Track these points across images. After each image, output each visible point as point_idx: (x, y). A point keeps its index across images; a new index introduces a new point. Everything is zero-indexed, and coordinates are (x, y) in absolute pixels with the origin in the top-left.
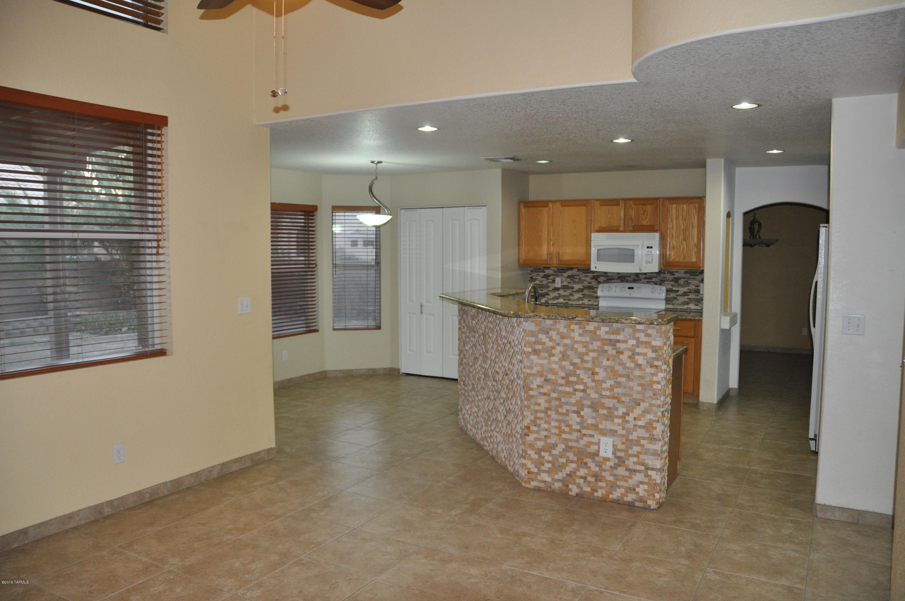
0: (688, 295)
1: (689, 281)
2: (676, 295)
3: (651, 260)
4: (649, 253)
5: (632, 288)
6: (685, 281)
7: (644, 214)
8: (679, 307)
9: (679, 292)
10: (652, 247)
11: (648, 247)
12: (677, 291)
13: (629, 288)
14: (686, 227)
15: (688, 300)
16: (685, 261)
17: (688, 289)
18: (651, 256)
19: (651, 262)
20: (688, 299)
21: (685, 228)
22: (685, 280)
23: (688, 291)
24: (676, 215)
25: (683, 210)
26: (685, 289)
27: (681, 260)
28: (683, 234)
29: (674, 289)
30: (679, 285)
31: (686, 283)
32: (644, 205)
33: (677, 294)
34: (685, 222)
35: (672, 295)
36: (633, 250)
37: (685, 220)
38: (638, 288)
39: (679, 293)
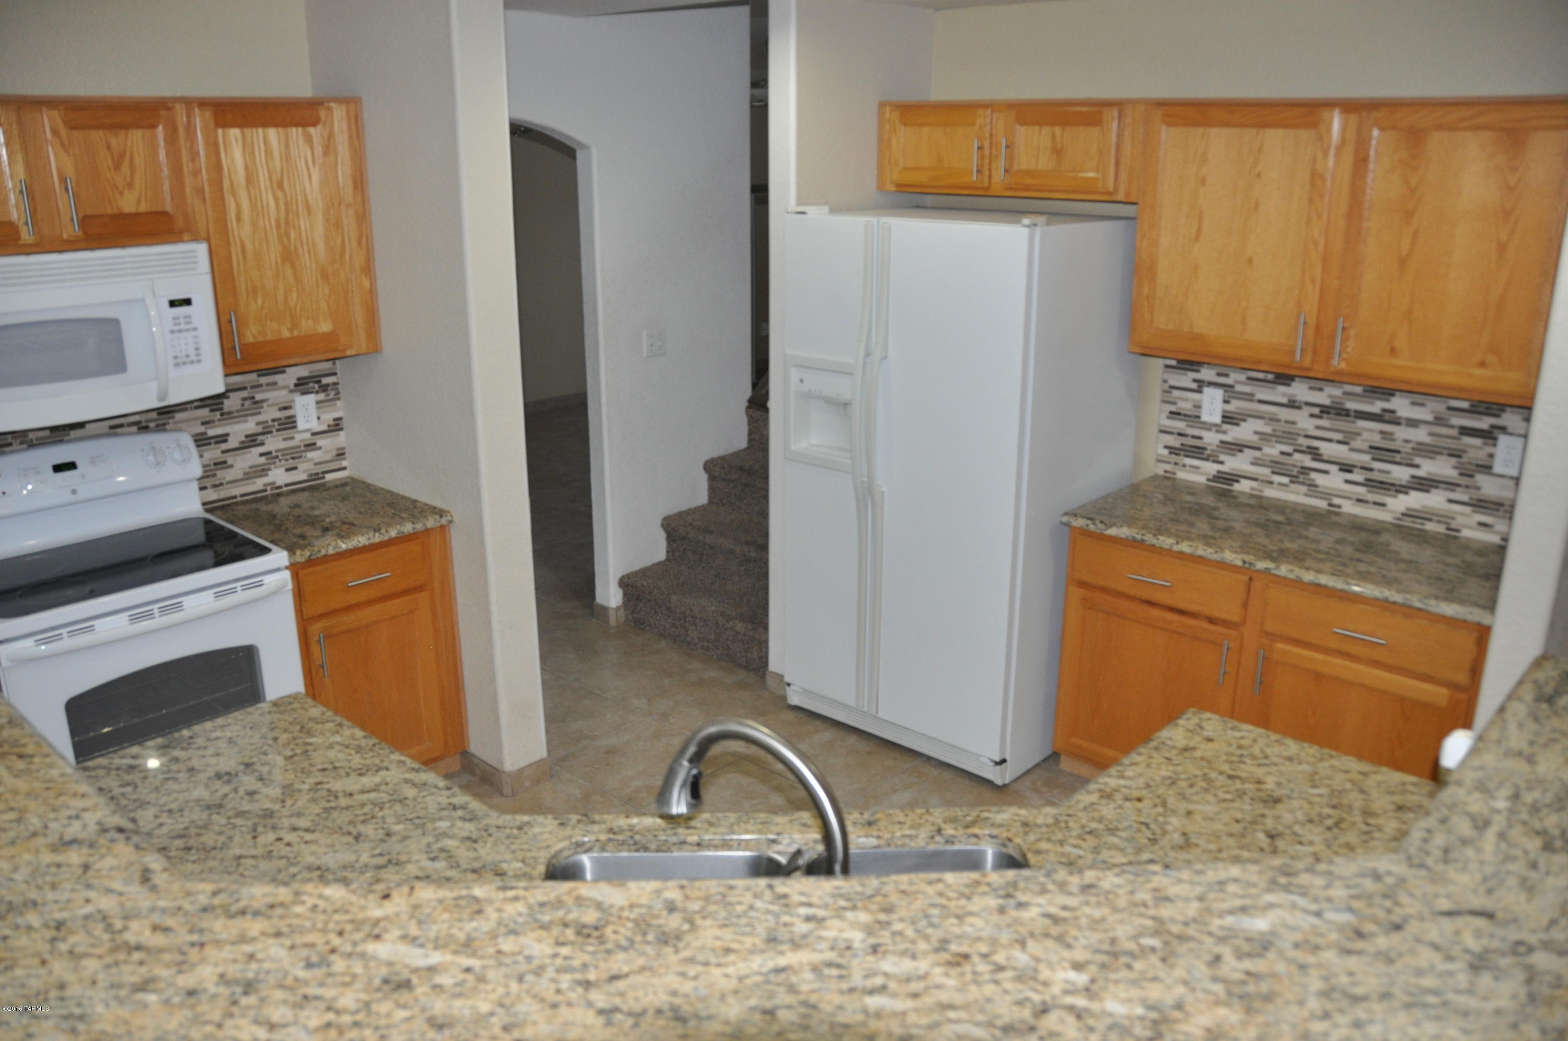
0: (262, 444)
1: (258, 397)
2: (224, 452)
3: (192, 352)
4: (183, 327)
5: (71, 466)
6: (244, 399)
7: (117, 167)
8: (237, 491)
9: (230, 438)
10: (187, 302)
11: (173, 304)
12: (223, 438)
13: (58, 468)
14: (287, 212)
15: (263, 460)
16: (296, 333)
17: (258, 424)
18: (190, 335)
19: (193, 358)
20: (261, 455)
21: (283, 215)
22: (245, 394)
23: (259, 429)
24: (246, 167)
25: (268, 153)
26: (251, 426)
27: (286, 334)
28: (280, 238)
29: (212, 432)
30: (227, 416)
31: (247, 403)
32: (116, 127)
33: (224, 446)
34: (280, 194)
35: (213, 453)
36: (115, 323)
37: (280, 186)
38: (93, 461)
39: (233, 443)
